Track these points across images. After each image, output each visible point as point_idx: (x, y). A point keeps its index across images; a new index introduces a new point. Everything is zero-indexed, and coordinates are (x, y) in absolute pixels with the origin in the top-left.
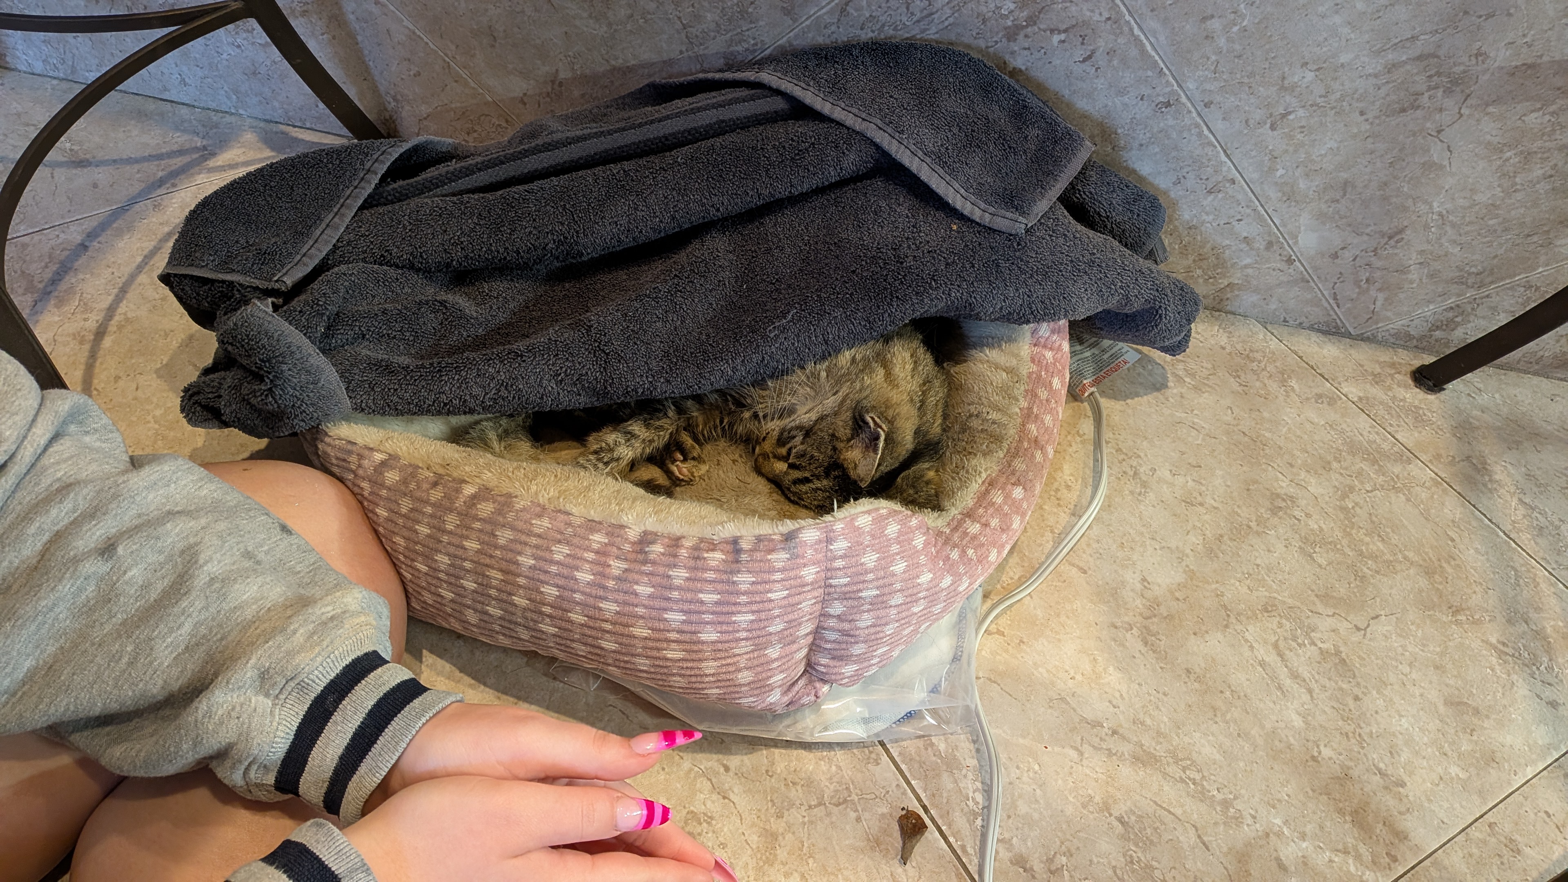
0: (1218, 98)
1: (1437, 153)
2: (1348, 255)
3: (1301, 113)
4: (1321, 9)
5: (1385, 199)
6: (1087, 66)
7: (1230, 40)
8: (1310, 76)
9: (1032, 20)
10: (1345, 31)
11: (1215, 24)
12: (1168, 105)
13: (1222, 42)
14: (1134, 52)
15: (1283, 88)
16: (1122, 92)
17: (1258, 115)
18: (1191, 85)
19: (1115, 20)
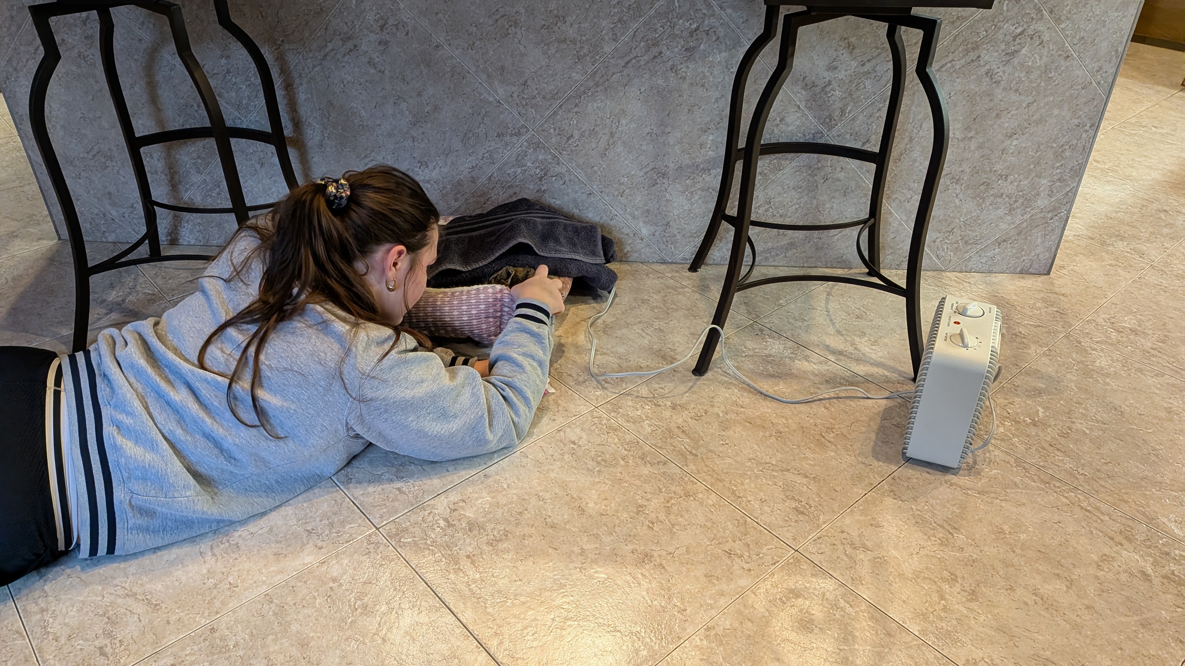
0: (604, 190)
1: (668, 197)
2: (657, 234)
3: (628, 191)
4: (622, 160)
5: (660, 213)
6: (564, 186)
7: (601, 172)
8: (626, 179)
9: (545, 174)
10: (630, 165)
11: (596, 168)
12: (590, 194)
13: (599, 173)
14: (577, 180)
15: (620, 184)
16: (576, 192)
17: (616, 193)
18: (595, 187)
19: (568, 171)
